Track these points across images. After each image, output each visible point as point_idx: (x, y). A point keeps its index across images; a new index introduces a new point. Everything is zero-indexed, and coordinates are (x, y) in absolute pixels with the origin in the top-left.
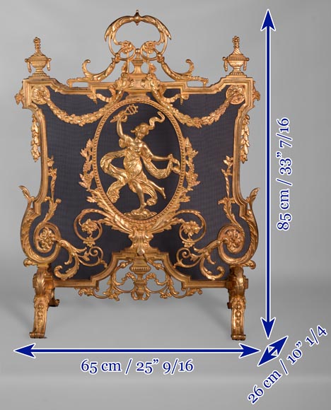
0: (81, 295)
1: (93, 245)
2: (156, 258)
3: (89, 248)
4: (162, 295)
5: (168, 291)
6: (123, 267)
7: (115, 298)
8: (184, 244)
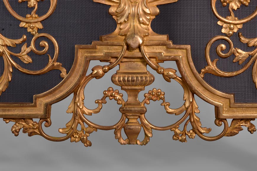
0: (16, 133)
1: (39, 30)
2: (164, 54)
3: (30, 36)
4: (176, 134)
5: (189, 127)
6: (98, 76)
7: (82, 140)
8: (221, 27)
